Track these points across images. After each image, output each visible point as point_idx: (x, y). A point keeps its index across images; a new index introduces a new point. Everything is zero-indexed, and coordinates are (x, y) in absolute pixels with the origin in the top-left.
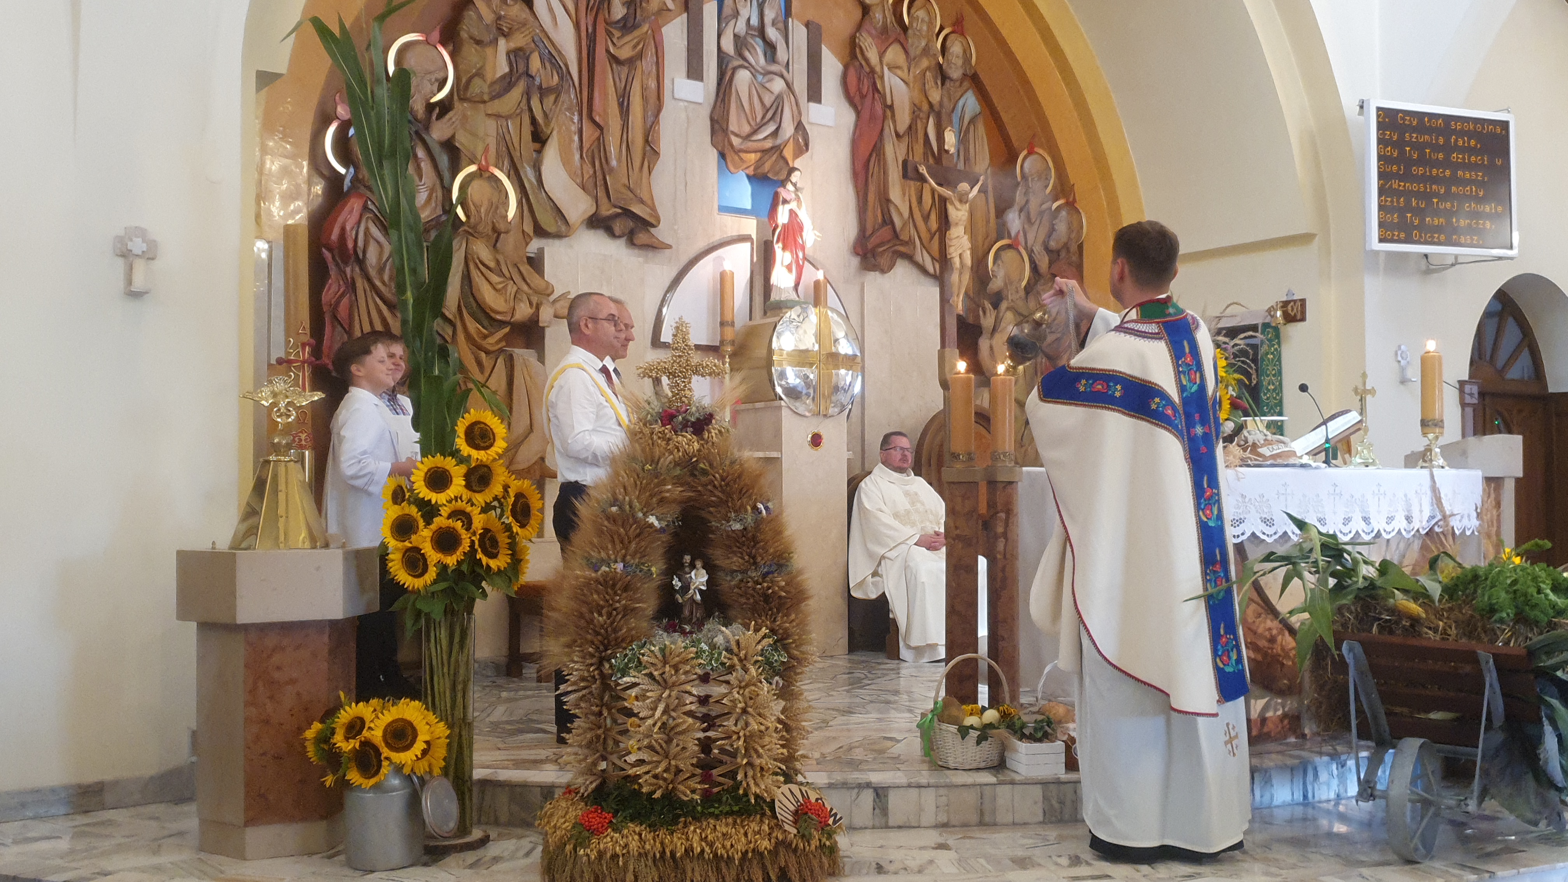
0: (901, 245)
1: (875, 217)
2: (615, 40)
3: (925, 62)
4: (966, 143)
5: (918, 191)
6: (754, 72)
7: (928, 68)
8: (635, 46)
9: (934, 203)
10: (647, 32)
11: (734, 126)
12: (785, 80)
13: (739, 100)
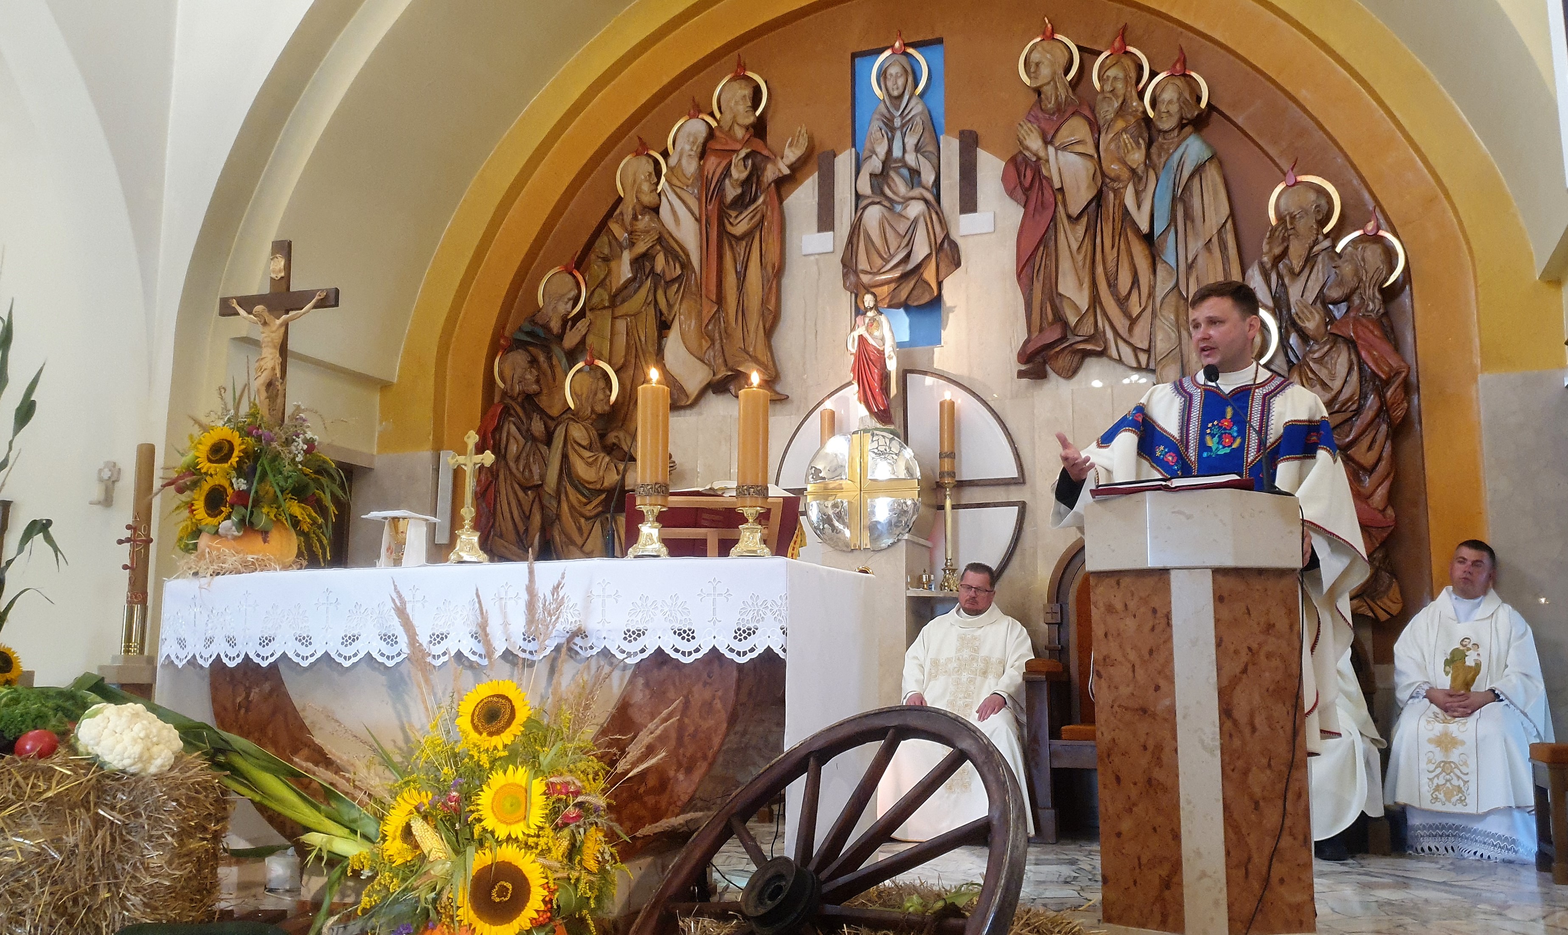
0: (1084, 341)
1: (1043, 314)
3: (1120, 124)
4: (1186, 200)
5: (1109, 274)
6: (890, 205)
7: (1125, 130)
8: (751, 219)
9: (1135, 282)
10: (764, 202)
11: (863, 264)
12: (926, 201)
13: (868, 236)
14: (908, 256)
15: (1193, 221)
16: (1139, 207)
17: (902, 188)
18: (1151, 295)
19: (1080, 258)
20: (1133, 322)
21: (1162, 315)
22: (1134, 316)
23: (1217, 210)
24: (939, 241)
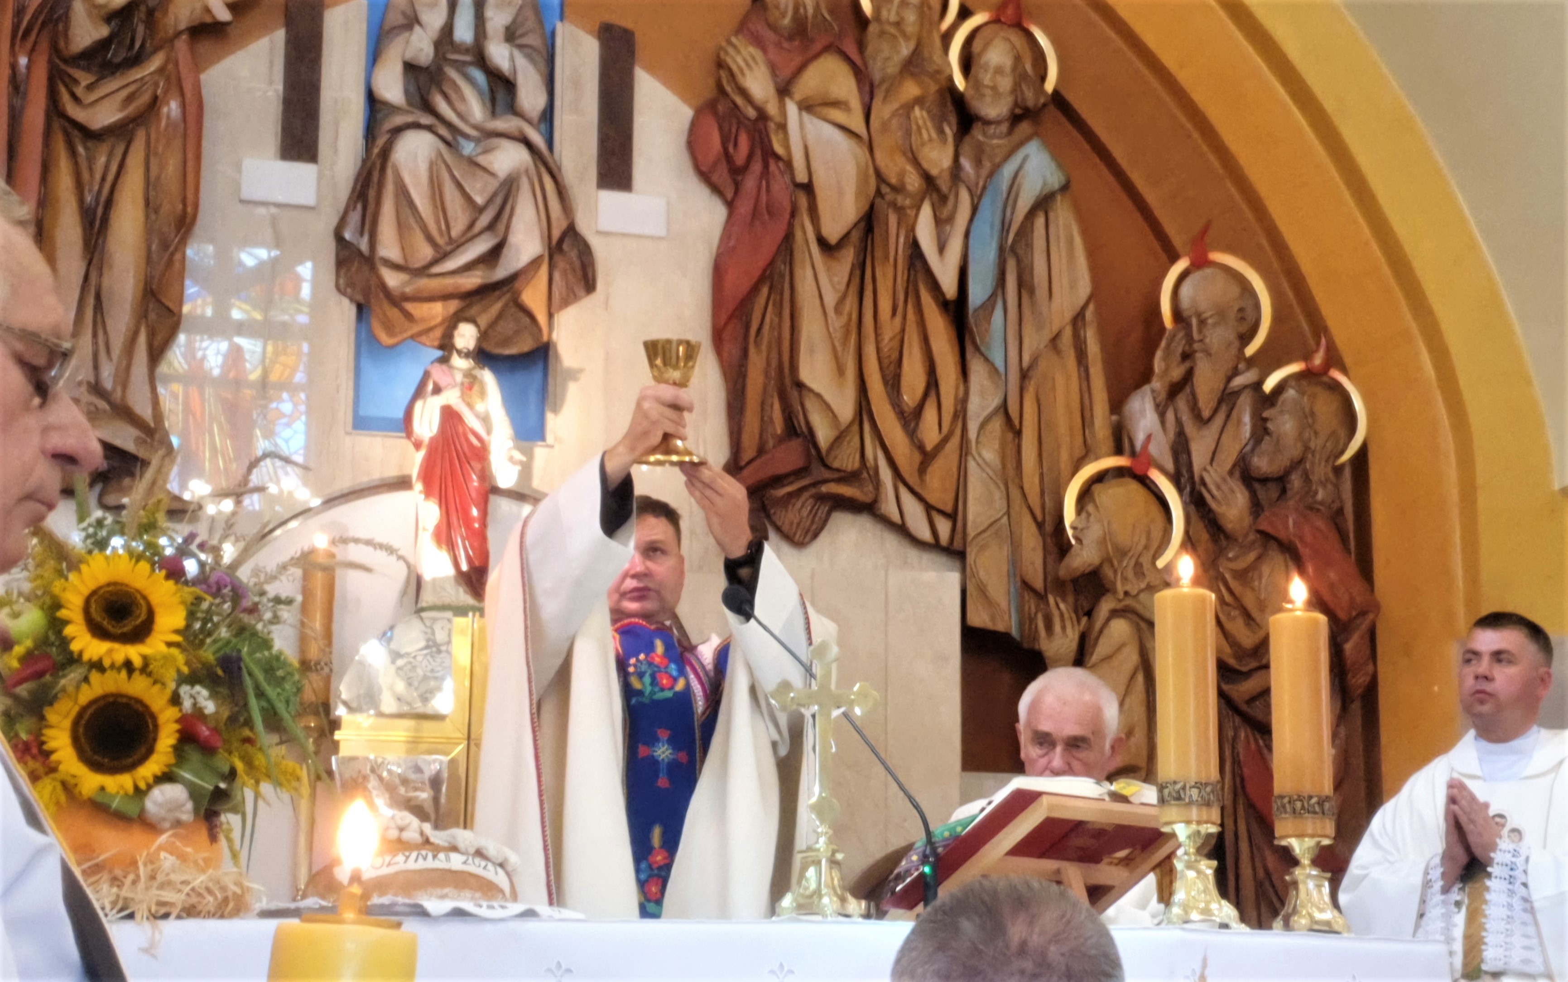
0: (840, 480)
1: (765, 422)
2: (79, 91)
3: (911, 89)
4: (1021, 252)
5: (886, 362)
6: (452, 138)
7: (919, 101)
8: (130, 99)
9: (932, 383)
10: (161, 70)
11: (387, 248)
12: (529, 147)
13: (403, 192)
14: (494, 255)
15: (1032, 292)
16: (941, 249)
17: (476, 109)
18: (961, 413)
19: (837, 323)
20: (927, 457)
21: (980, 455)
22: (929, 447)
23: (1073, 285)
24: (556, 234)
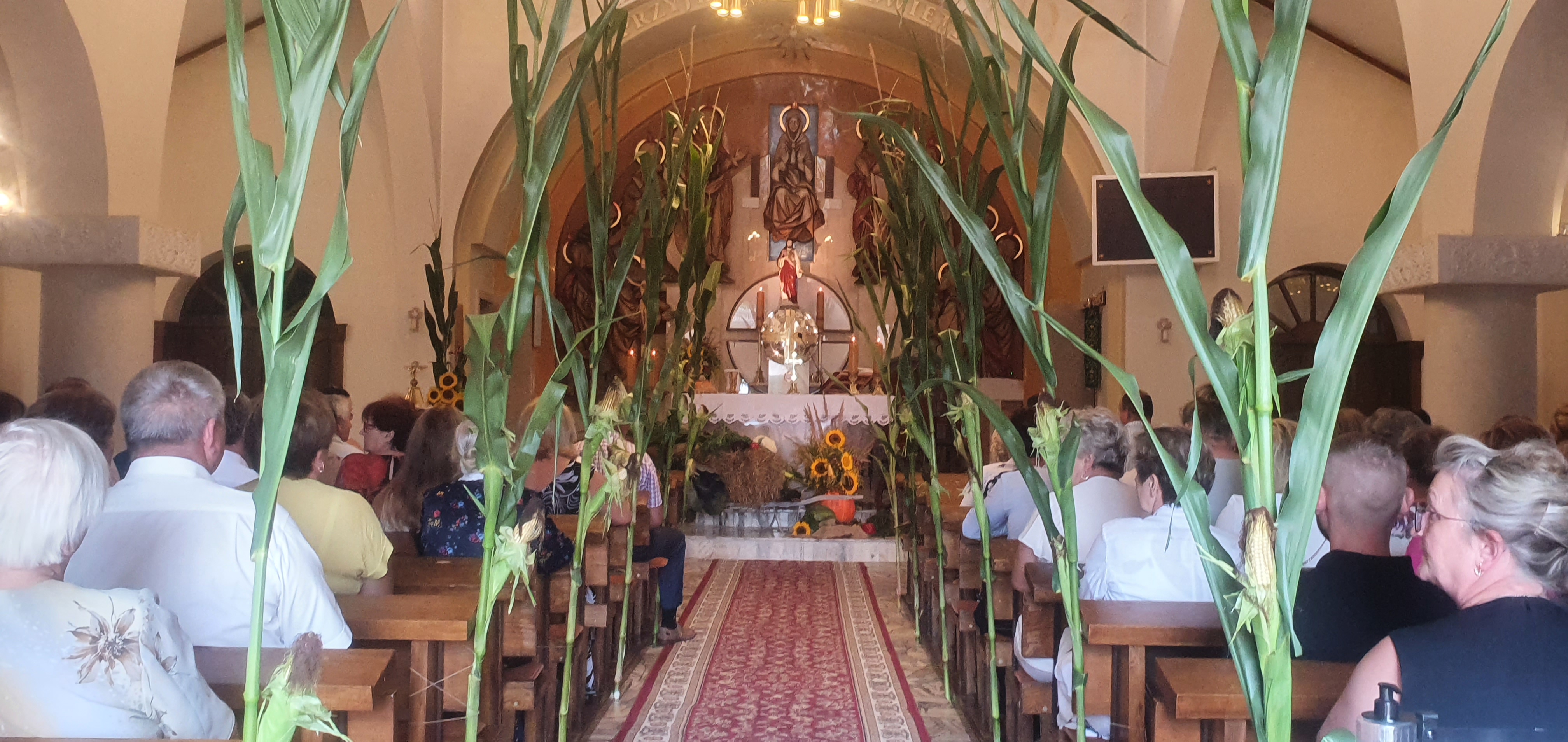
6: (790, 189)
10: (724, 178)
11: (776, 217)
12: (808, 189)
13: (779, 204)
14: (799, 218)
17: (796, 181)
24: (815, 211)
